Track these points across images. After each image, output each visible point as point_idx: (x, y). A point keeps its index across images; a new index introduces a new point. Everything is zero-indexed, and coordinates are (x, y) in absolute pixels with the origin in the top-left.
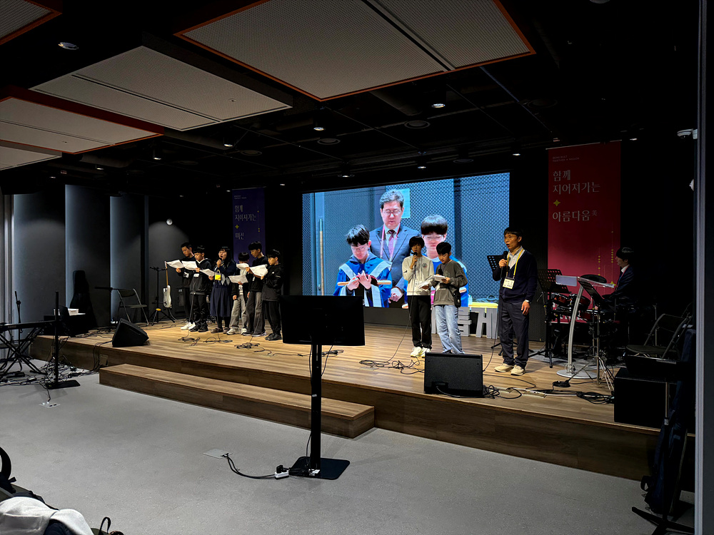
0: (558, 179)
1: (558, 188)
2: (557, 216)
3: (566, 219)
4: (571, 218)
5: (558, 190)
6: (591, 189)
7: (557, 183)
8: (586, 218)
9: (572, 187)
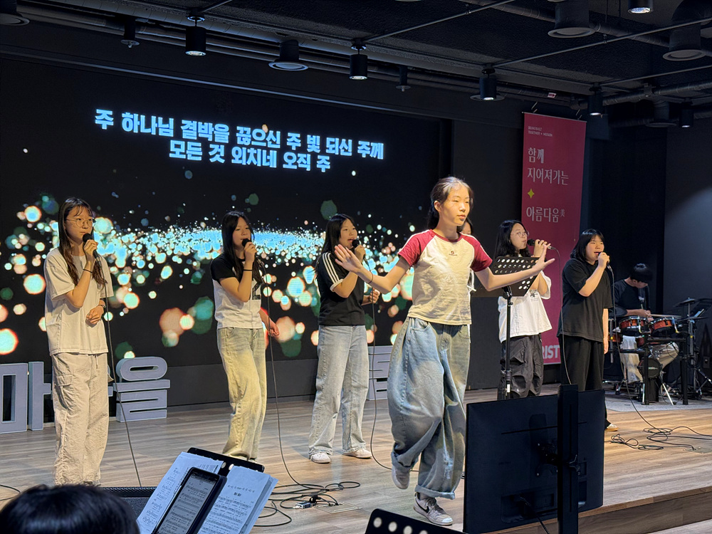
0: (532, 159)
1: (532, 171)
2: (530, 212)
3: (539, 218)
4: (543, 216)
5: (533, 175)
6: (561, 182)
7: (532, 165)
8: (555, 219)
9: (545, 173)
